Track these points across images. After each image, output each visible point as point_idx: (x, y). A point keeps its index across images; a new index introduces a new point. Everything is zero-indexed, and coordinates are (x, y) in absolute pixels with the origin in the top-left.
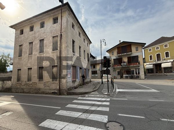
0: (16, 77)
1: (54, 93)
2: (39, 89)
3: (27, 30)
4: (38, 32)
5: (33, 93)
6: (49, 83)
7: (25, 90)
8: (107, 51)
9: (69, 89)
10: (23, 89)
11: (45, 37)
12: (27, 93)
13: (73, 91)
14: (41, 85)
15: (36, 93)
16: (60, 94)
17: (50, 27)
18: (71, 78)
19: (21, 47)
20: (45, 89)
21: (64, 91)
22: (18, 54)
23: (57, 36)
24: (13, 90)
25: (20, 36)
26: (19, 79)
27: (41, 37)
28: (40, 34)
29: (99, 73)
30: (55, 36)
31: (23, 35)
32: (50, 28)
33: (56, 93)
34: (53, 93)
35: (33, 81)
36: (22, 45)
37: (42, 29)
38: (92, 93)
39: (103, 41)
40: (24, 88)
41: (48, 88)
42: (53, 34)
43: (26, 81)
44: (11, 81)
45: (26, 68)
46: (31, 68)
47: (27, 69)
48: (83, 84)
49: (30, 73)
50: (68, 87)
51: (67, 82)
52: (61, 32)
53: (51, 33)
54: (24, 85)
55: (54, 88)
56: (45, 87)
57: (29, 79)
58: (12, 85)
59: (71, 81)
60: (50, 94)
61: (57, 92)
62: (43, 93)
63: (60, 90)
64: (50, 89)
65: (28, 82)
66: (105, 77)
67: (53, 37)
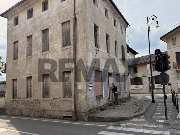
0: (11, 91)
1: (67, 118)
2: (44, 111)
3: (23, 16)
4: (39, 18)
5: (35, 117)
6: (58, 100)
7: (24, 112)
8: (161, 38)
9: (91, 110)
10: (20, 110)
11: (50, 24)
12: (26, 116)
13: (98, 115)
14: (46, 105)
15: (40, 117)
16: (77, 120)
17: (56, 8)
18: (93, 92)
19: (16, 45)
20: (53, 111)
21: (84, 114)
22: (12, 55)
23: (69, 21)
24: (8, 111)
25: (14, 27)
26: (14, 95)
27: (43, 25)
28: (43, 21)
29: (146, 82)
30: (66, 22)
31: (18, 26)
32: (58, 9)
33: (70, 117)
34: (65, 117)
35: (34, 97)
36: (17, 41)
37: (45, 12)
38: (134, 120)
39: (153, 19)
40: (23, 109)
41: (57, 109)
42: (61, 19)
43: (24, 98)
44: (4, 97)
45: (24, 77)
46: (31, 77)
47: (26, 78)
48: (115, 103)
49: (29, 85)
50: (90, 108)
51: (87, 99)
52: (75, 14)
53: (59, 17)
54: (22, 104)
55: (67, 109)
56: (53, 107)
57: (29, 95)
58: (6, 103)
59: (94, 96)
60: (60, 118)
61: (71, 115)
62: (50, 117)
63: (76, 112)
64: (60, 111)
65: (28, 99)
66: (159, 90)
67: (63, 24)
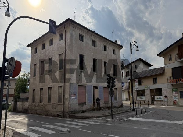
0: (32, 97)
1: (59, 116)
2: (48, 111)
3: (40, 48)
4: (48, 50)
5: (43, 115)
6: (55, 104)
7: (38, 112)
8: (158, 55)
9: (72, 112)
10: (36, 110)
11: (53, 55)
12: (39, 115)
14: (49, 107)
15: (46, 115)
16: (63, 117)
17: (57, 45)
18: (76, 100)
19: (36, 66)
20: (52, 111)
21: (67, 113)
22: (33, 73)
23: (63, 54)
24: (29, 111)
25: (35, 55)
26: (33, 101)
27: (50, 55)
28: (50, 52)
29: (148, 94)
30: (61, 54)
31: (37, 54)
34: (58, 115)
35: (44, 102)
36: (36, 64)
37: (51, 46)
39: (134, 44)
40: (37, 110)
41: (55, 110)
42: (59, 52)
43: (38, 103)
44: (28, 101)
45: (39, 89)
46: (42, 89)
47: (40, 89)
49: (41, 94)
51: (70, 104)
52: (65, 50)
53: (58, 51)
54: (37, 106)
55: (59, 110)
56: (52, 109)
57: (41, 101)
58: (29, 105)
60: (56, 116)
61: (61, 114)
62: (51, 115)
63: (63, 112)
64: (56, 111)
65: (40, 103)
67: (60, 55)
